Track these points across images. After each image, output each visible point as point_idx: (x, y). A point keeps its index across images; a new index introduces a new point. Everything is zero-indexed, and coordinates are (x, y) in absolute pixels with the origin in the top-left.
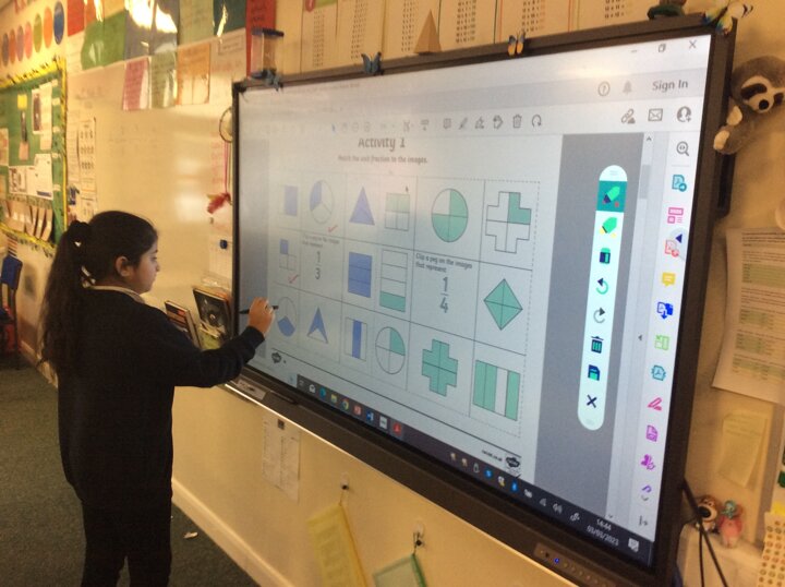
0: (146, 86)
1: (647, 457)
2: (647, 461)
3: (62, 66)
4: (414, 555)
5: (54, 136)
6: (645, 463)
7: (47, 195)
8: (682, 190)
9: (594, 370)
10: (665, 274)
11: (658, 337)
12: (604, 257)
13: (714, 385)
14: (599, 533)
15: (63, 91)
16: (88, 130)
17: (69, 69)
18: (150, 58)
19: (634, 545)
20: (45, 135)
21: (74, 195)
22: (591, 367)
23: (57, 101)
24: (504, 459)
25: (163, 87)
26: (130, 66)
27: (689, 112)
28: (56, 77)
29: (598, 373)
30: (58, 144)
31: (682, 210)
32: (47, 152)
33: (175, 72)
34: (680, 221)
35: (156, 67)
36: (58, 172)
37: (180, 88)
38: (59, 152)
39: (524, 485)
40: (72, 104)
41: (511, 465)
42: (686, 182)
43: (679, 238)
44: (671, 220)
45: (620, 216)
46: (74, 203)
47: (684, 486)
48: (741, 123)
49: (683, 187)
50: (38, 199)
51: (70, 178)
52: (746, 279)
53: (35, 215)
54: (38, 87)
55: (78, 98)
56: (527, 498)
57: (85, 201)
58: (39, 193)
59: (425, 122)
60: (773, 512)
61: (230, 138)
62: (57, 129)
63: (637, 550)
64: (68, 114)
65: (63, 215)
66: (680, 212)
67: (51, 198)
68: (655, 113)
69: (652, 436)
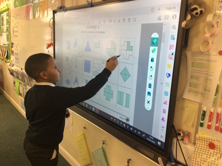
0: (31, 13)
1: (163, 118)
2: (163, 119)
3: (9, 7)
4: (102, 147)
5: (7, 28)
6: (162, 120)
7: (6, 45)
8: (173, 40)
9: (149, 93)
10: (168, 65)
11: (166, 83)
12: (152, 60)
13: (183, 97)
14: (150, 140)
15: (9, 14)
16: (16, 26)
17: (11, 8)
18: (32, 4)
19: (159, 143)
20: (5, 27)
21: (12, 45)
22: (148, 92)
23: (8, 17)
24: (125, 119)
25: (36, 13)
26: (27, 6)
27: (176, 16)
28: (7, 10)
29: (150, 94)
30: (8, 30)
31: (173, 45)
32: (5, 32)
33: (39, 8)
34: (173, 49)
35: (34, 7)
36: (8, 38)
37: (40, 13)
38: (8, 32)
39: (130, 126)
40: (12, 18)
41: (127, 121)
42: (175, 37)
43: (172, 54)
44: (170, 49)
45: (156, 48)
46: (13, 47)
47: (173, 126)
48: (190, 19)
49: (174, 39)
50: (3, 46)
51: (11, 40)
52: (192, 66)
53: (2, 51)
54: (3, 13)
55: (13, 16)
56: (131, 130)
57: (15, 47)
58: (4, 44)
59: (104, 21)
60: (198, 134)
61: (52, 27)
62: (8, 26)
63: (160, 145)
64: (11, 21)
65: (10, 50)
66: (173, 46)
67: (7, 46)
68: (167, 17)
69: (164, 112)
